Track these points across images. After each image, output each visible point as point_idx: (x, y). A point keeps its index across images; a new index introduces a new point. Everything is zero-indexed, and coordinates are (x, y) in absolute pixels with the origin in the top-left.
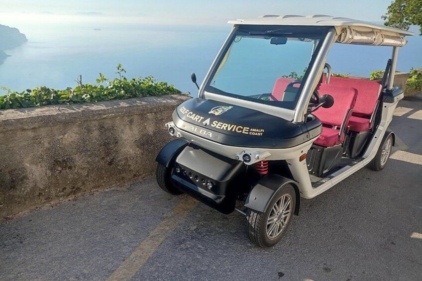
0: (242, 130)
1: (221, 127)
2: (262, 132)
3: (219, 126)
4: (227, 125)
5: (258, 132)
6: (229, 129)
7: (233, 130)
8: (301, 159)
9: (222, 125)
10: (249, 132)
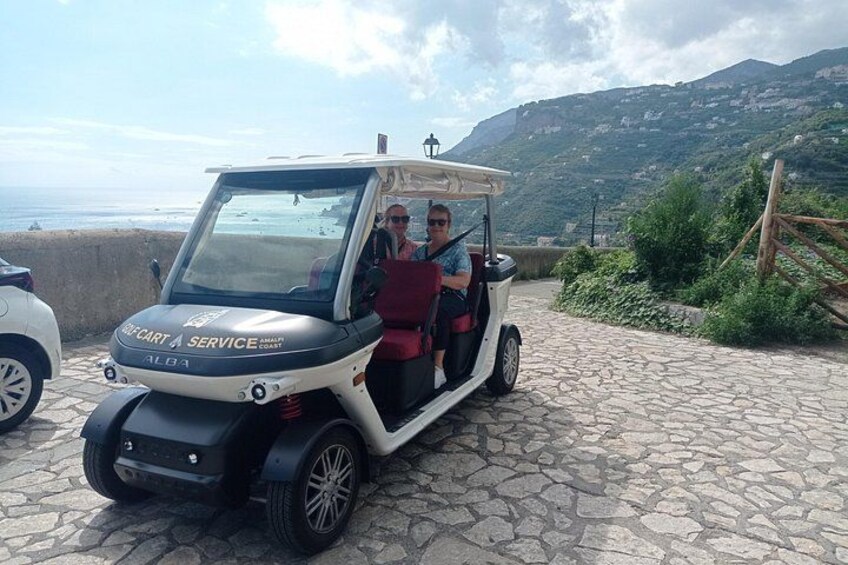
0: (245, 343)
1: (206, 345)
2: (281, 342)
3: (202, 344)
4: (217, 340)
5: (273, 344)
6: (221, 346)
7: (230, 346)
8: (356, 382)
9: (208, 341)
10: (257, 345)
